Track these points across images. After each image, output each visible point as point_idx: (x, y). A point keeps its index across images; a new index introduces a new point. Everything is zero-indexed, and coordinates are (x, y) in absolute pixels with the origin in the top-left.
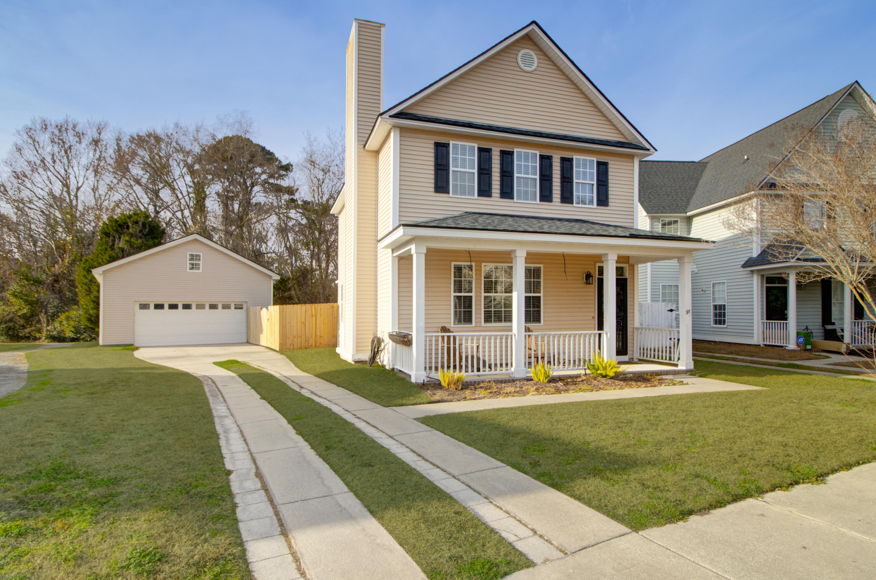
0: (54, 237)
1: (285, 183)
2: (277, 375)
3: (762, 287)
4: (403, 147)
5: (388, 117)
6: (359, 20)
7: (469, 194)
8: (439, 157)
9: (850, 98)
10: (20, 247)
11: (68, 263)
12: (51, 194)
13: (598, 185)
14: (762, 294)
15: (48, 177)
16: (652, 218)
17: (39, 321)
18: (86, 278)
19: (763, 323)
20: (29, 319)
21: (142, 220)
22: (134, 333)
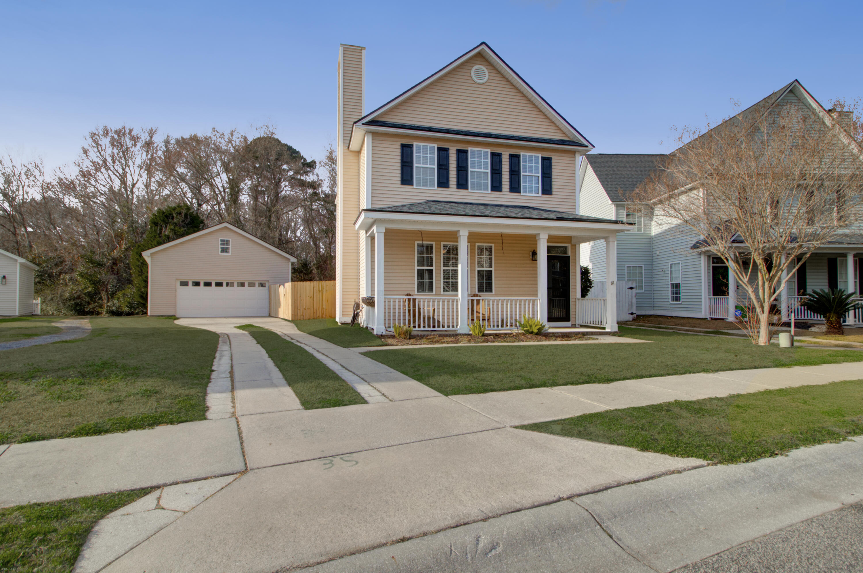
0: (113, 226)
1: (310, 178)
2: (279, 333)
3: (709, 266)
4: (375, 148)
5: (361, 124)
6: (344, 45)
7: (430, 186)
8: (404, 156)
9: (791, 95)
10: (86, 236)
11: (124, 248)
12: (111, 189)
13: (543, 177)
14: (709, 273)
15: (109, 175)
16: (617, 206)
17: (101, 298)
18: (139, 261)
19: (710, 298)
20: (93, 296)
21: (184, 211)
22: (176, 306)
